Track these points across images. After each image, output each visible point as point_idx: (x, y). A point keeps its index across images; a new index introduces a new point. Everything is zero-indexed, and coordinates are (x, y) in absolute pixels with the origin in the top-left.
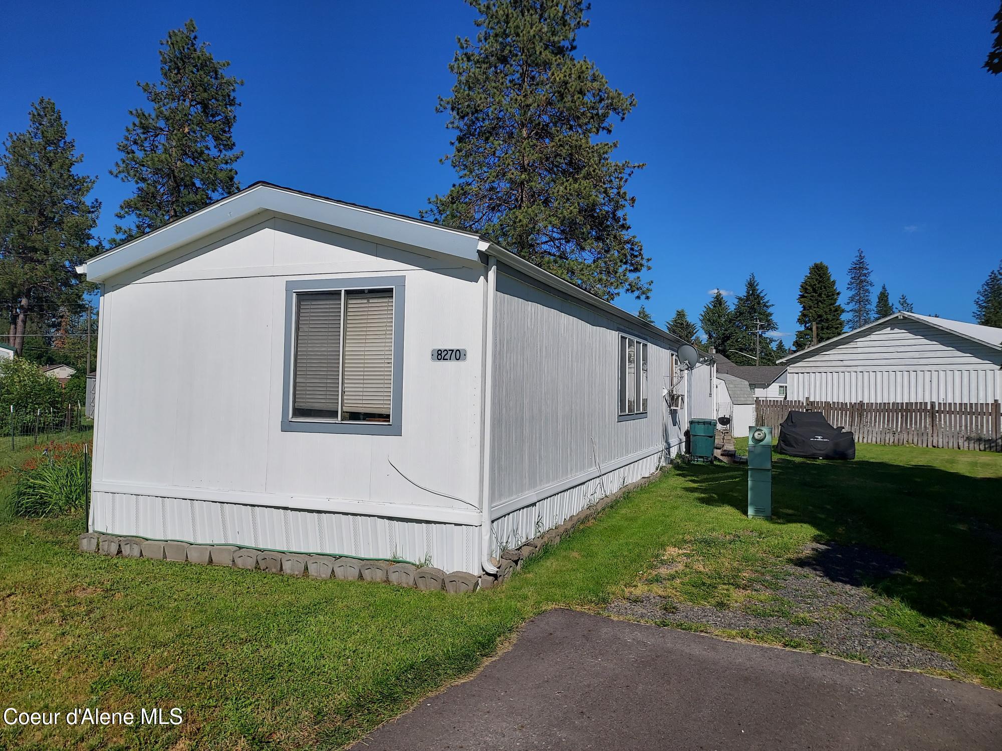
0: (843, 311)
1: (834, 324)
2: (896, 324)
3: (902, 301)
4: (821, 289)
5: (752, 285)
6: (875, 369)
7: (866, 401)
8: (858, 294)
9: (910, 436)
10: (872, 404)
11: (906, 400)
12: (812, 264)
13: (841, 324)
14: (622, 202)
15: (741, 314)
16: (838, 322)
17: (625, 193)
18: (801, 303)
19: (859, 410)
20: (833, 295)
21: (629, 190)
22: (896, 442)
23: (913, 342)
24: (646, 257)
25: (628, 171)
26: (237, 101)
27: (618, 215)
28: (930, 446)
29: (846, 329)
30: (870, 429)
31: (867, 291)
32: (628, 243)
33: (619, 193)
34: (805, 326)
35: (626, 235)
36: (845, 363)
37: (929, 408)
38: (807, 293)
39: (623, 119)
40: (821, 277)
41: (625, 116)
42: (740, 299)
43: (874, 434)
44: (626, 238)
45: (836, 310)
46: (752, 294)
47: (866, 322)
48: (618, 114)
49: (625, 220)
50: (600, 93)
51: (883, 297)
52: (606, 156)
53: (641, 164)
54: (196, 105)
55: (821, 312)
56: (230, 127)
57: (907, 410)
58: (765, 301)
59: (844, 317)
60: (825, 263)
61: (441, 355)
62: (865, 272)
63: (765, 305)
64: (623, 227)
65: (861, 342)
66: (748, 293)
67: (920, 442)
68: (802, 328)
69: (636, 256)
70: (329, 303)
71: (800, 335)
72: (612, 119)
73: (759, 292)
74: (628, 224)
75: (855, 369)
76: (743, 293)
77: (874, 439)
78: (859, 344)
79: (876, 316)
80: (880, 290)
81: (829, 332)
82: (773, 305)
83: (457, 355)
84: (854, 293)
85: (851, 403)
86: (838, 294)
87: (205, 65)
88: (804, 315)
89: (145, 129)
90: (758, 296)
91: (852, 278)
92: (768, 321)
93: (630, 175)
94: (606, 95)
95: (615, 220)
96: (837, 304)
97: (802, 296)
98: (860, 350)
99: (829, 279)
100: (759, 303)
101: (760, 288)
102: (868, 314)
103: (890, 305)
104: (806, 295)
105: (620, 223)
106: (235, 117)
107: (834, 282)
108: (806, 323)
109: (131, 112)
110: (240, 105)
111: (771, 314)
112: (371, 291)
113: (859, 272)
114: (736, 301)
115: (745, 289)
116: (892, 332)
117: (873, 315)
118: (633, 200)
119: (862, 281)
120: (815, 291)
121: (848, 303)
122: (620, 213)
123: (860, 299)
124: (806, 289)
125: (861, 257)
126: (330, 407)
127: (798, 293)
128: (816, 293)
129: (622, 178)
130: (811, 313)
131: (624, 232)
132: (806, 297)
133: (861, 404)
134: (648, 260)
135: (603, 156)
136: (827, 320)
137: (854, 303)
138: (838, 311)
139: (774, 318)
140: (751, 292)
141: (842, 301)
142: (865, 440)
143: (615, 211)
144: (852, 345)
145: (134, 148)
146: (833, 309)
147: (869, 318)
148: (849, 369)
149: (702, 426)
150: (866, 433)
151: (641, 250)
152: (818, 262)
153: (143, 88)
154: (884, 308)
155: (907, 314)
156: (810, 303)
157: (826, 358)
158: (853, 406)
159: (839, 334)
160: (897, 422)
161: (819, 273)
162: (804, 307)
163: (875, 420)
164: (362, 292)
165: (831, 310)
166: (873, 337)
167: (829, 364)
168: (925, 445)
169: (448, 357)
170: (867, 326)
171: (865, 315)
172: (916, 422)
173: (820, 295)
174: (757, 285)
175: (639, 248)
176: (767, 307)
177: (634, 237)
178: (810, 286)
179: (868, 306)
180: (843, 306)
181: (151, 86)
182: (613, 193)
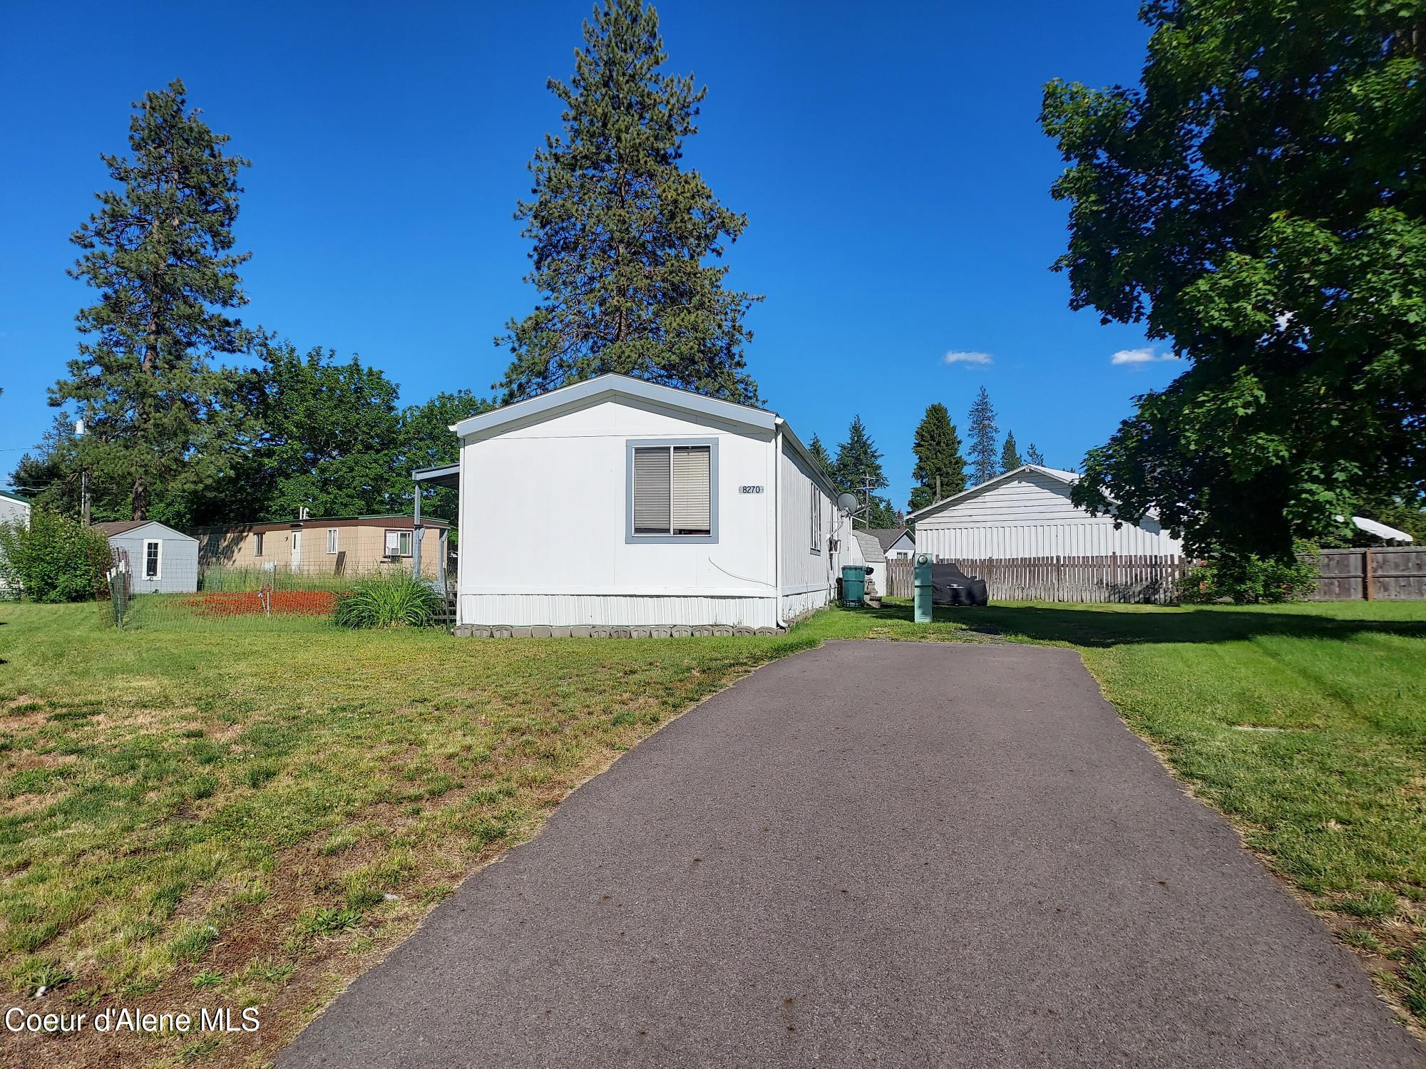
0: (965, 463)
1: (955, 479)
2: (1022, 477)
3: (1031, 451)
4: (940, 436)
5: (856, 430)
6: (1004, 524)
7: (994, 558)
8: (980, 443)
9: (1038, 591)
10: (1001, 560)
11: (1034, 555)
12: (928, 405)
13: (962, 480)
14: (737, 336)
15: (845, 466)
16: (959, 477)
17: (741, 327)
18: (917, 453)
19: (990, 565)
20: (953, 443)
21: (746, 323)
22: (1025, 598)
23: (1040, 496)
24: (761, 398)
25: (745, 303)
26: (239, 186)
27: (733, 352)
28: (1056, 601)
29: (968, 485)
30: (1000, 586)
31: (992, 438)
32: (742, 382)
33: (734, 326)
34: (922, 481)
35: (739, 373)
36: (974, 518)
37: (1055, 562)
38: (924, 441)
39: (734, 240)
40: (939, 421)
41: (737, 238)
42: (843, 447)
43: (1004, 591)
44: (739, 377)
45: (957, 463)
46: (857, 441)
47: (991, 477)
48: (729, 234)
49: (741, 356)
50: (712, 213)
51: (1010, 446)
52: (718, 284)
53: (761, 296)
54: (183, 188)
55: (939, 465)
56: (231, 219)
57: (1035, 565)
58: (872, 450)
59: (967, 470)
60: (945, 405)
61: (745, 490)
62: (990, 414)
63: (873, 456)
64: (738, 364)
65: (989, 496)
66: (853, 440)
67: (1047, 598)
68: (918, 485)
69: (750, 398)
70: (663, 455)
71: (916, 492)
72: (722, 240)
73: (865, 438)
74: (744, 361)
75: (983, 524)
76: (846, 439)
77: (1004, 596)
78: (987, 499)
79: (1002, 470)
80: (1006, 437)
81: (949, 488)
82: (882, 455)
83: (758, 490)
84: (976, 441)
85: (980, 560)
86: (959, 442)
87: (201, 139)
88: (921, 468)
89: (115, 217)
90: (865, 443)
91: (974, 422)
92: (877, 475)
93: (748, 307)
94: (718, 215)
95: (730, 356)
96: (958, 455)
97: (918, 445)
98: (988, 505)
99: (948, 424)
100: (865, 453)
101: (866, 433)
102: (992, 467)
103: (1018, 456)
104: (923, 443)
105: (736, 360)
106: (237, 206)
107: (954, 428)
108: (922, 477)
109: (98, 196)
110: (242, 191)
111: (879, 467)
112: (693, 448)
113: (982, 413)
114: (838, 450)
115: (849, 434)
116: (1020, 485)
117: (998, 469)
118: (750, 334)
119: (985, 427)
120: (933, 438)
121: (970, 454)
122: (735, 349)
123: (984, 449)
124: (922, 436)
125: (984, 396)
126: (665, 526)
127: (912, 440)
128: (934, 441)
129: (739, 311)
130: (929, 466)
131: (739, 370)
132: (922, 446)
133: (991, 560)
134: (764, 402)
135: (715, 284)
136: (948, 473)
137: (976, 453)
138: (960, 463)
139: (884, 472)
140: (856, 439)
141: (963, 452)
142: (995, 598)
143: (730, 345)
144: (980, 499)
145: (96, 240)
146: (953, 461)
147: (995, 473)
148: (978, 525)
149: (853, 572)
150: (995, 590)
151: (756, 390)
152: (936, 403)
153: (108, 162)
154: (1011, 459)
155: (1034, 467)
156: (928, 453)
157: (955, 513)
158: (983, 562)
159: (960, 491)
160: (1025, 578)
161: (937, 415)
162: (920, 458)
163: (1004, 576)
164: (687, 448)
165: (951, 462)
166: (1001, 490)
167: (958, 519)
168: (1051, 600)
169: (751, 491)
170: (995, 480)
171: (989, 468)
172: (1043, 576)
173: (938, 444)
174: (863, 430)
175: (754, 388)
176: (876, 457)
177: (748, 376)
178: (928, 432)
179: (993, 458)
180: (965, 458)
181: (119, 160)
182: (727, 326)
